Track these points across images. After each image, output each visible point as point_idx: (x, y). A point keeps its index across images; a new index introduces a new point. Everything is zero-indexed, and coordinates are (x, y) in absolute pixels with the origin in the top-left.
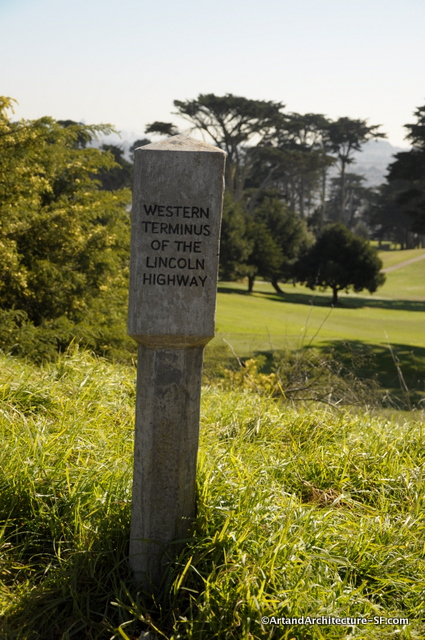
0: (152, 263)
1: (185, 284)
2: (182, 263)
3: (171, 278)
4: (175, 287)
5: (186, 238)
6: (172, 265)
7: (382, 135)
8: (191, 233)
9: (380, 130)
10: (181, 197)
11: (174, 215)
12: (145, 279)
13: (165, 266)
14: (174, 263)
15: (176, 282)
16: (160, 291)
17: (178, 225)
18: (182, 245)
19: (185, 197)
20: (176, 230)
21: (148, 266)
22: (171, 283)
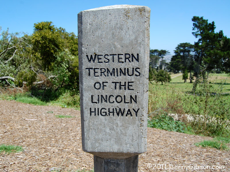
0: (95, 100)
1: (122, 115)
2: (119, 99)
3: (111, 110)
4: (114, 118)
5: (122, 79)
6: (111, 101)
7: (169, 53)
8: (125, 74)
9: (169, 52)
10: (115, 47)
11: (111, 61)
12: (91, 112)
13: (106, 101)
14: (113, 99)
15: (115, 114)
16: (104, 121)
17: (114, 69)
18: (118, 85)
19: (119, 46)
20: (113, 73)
21: (92, 102)
22: (112, 114)
